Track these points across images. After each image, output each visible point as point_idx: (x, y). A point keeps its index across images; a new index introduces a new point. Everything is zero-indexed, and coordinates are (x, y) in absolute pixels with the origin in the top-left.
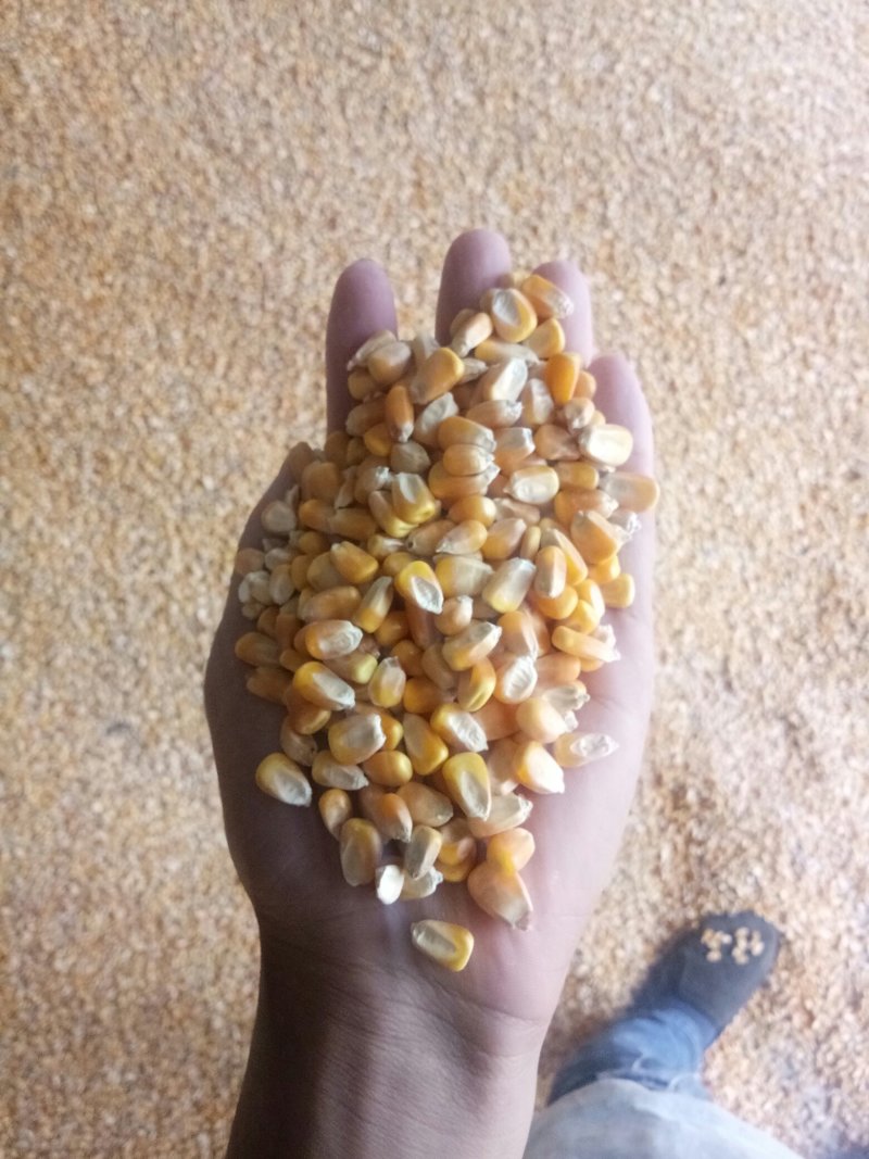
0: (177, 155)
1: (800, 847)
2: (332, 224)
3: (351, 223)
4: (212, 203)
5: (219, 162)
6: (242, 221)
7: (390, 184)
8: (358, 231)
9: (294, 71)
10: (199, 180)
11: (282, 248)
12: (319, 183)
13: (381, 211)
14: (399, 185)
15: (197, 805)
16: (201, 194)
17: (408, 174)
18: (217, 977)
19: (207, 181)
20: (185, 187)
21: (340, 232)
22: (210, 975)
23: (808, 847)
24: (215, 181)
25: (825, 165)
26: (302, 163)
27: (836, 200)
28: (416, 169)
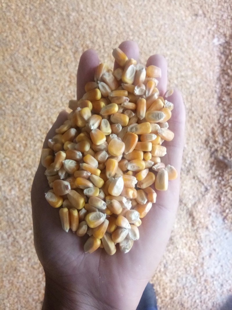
0: (6, 73)
1: (167, 263)
2: (47, 92)
3: (52, 91)
4: (15, 86)
5: (17, 75)
6: (23, 91)
7: (63, 82)
8: (54, 93)
9: (38, 52)
10: (11, 80)
11: (33, 98)
12: (43, 81)
13: (60, 88)
14: (65, 82)
15: (5, 249)
16: (12, 83)
17: (67, 79)
18: (8, 297)
19: (13, 80)
20: (8, 82)
21: (49, 94)
22: (6, 296)
23: (169, 262)
24: (16, 80)
25: (177, 78)
26: (39, 75)
27: (180, 87)
28: (70, 77)
